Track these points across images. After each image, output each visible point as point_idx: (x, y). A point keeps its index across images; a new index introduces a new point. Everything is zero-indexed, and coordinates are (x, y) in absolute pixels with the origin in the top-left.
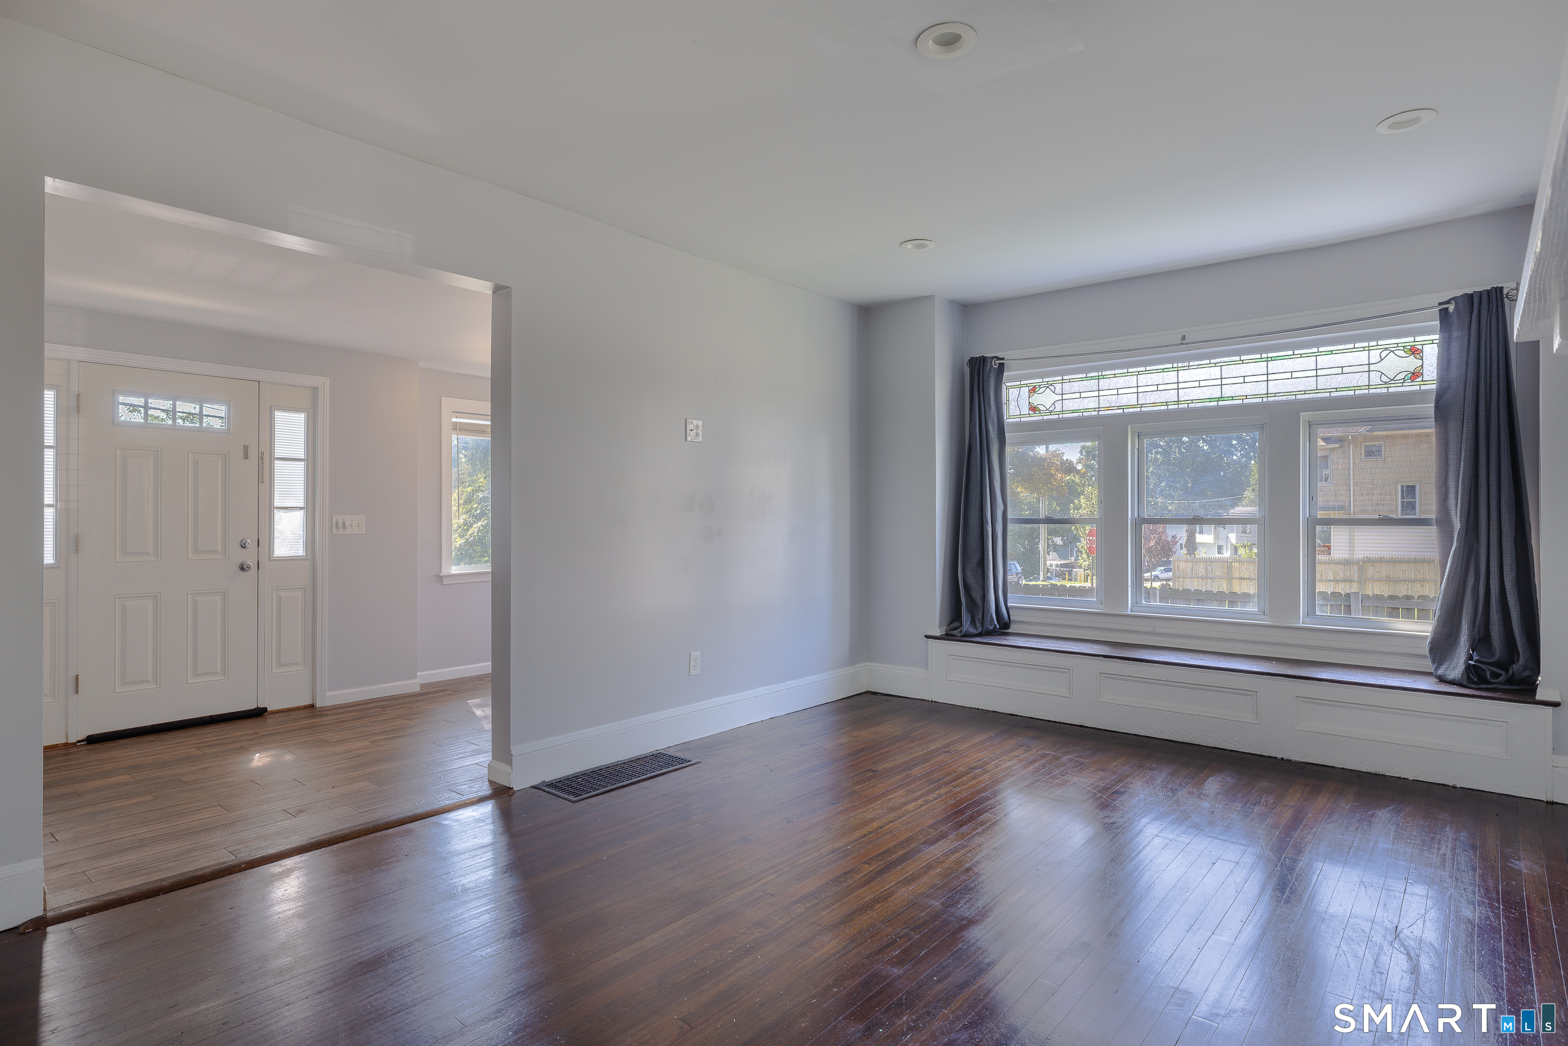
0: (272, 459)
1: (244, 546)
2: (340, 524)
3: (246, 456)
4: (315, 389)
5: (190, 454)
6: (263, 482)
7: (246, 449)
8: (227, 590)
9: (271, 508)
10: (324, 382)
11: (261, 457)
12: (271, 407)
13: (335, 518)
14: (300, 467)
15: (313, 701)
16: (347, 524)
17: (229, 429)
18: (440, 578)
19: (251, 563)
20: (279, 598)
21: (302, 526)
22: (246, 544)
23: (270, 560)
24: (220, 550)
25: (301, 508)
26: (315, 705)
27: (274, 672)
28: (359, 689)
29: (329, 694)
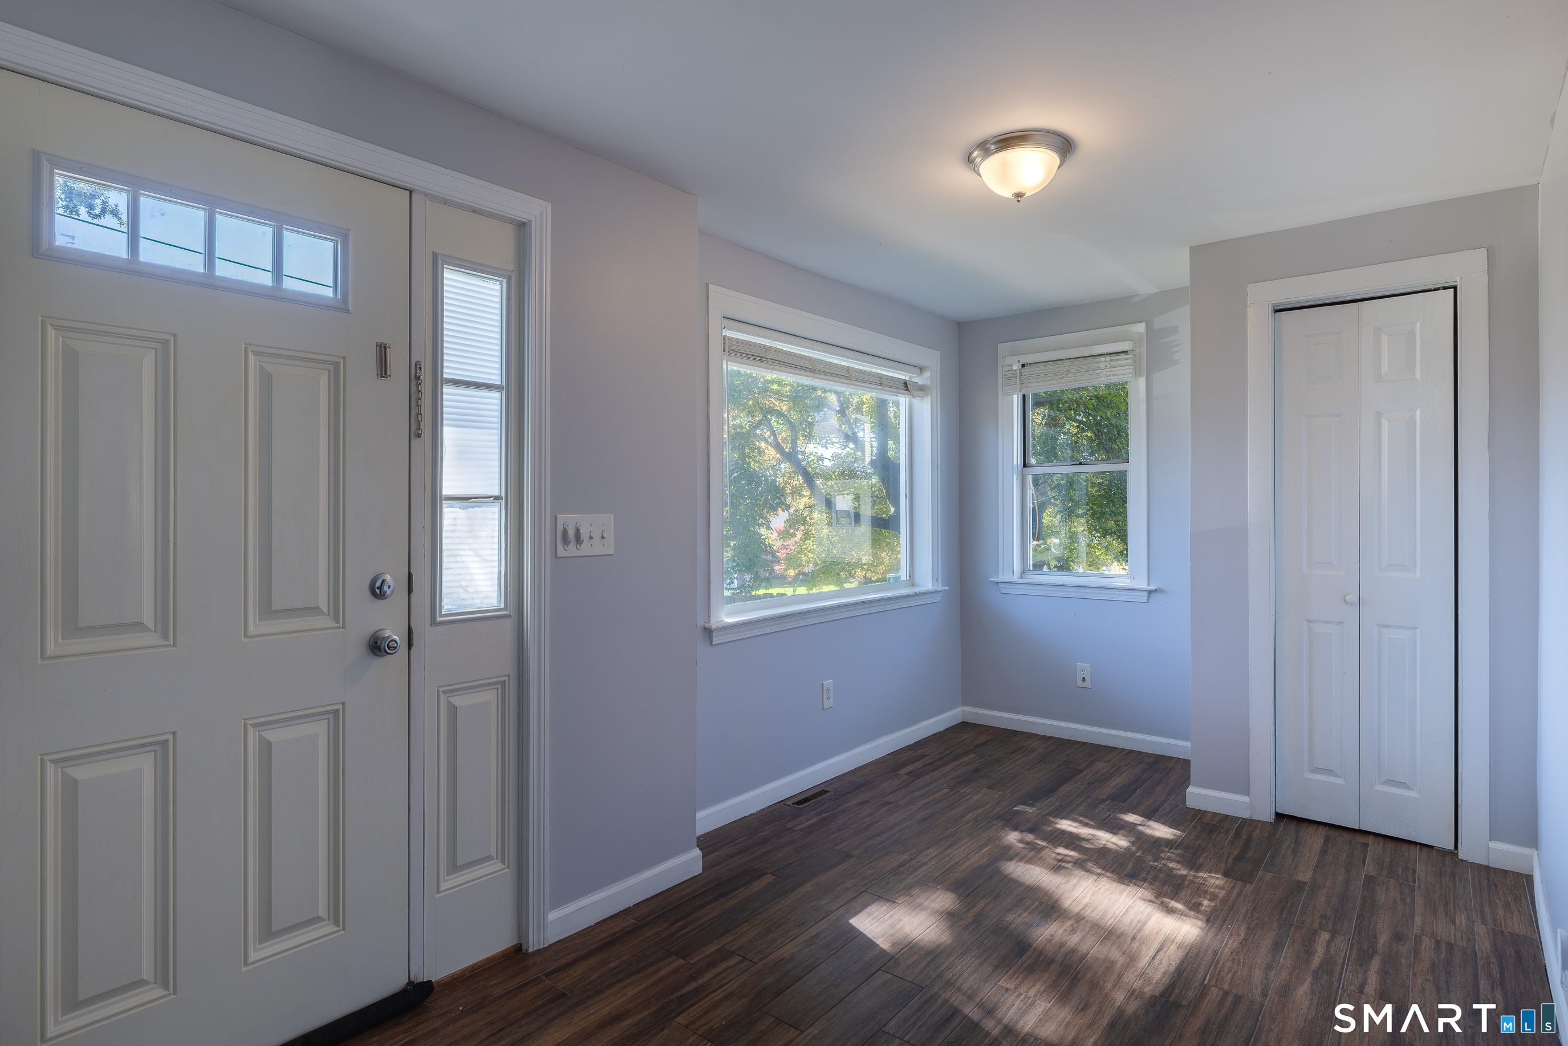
0: (437, 381)
1: (377, 591)
2: (571, 533)
3: (383, 370)
4: (522, 227)
5: (251, 357)
6: (419, 436)
7: (382, 350)
8: (340, 707)
9: (435, 500)
10: (542, 212)
11: (415, 379)
12: (435, 256)
13: (561, 518)
14: (492, 403)
15: (519, 936)
16: (584, 533)
17: (345, 299)
18: (708, 632)
19: (395, 634)
20: (453, 710)
21: (496, 540)
22: (386, 588)
23: (434, 623)
24: (323, 605)
25: (497, 499)
26: (524, 947)
27: (442, 889)
28: (603, 893)
29: (552, 916)
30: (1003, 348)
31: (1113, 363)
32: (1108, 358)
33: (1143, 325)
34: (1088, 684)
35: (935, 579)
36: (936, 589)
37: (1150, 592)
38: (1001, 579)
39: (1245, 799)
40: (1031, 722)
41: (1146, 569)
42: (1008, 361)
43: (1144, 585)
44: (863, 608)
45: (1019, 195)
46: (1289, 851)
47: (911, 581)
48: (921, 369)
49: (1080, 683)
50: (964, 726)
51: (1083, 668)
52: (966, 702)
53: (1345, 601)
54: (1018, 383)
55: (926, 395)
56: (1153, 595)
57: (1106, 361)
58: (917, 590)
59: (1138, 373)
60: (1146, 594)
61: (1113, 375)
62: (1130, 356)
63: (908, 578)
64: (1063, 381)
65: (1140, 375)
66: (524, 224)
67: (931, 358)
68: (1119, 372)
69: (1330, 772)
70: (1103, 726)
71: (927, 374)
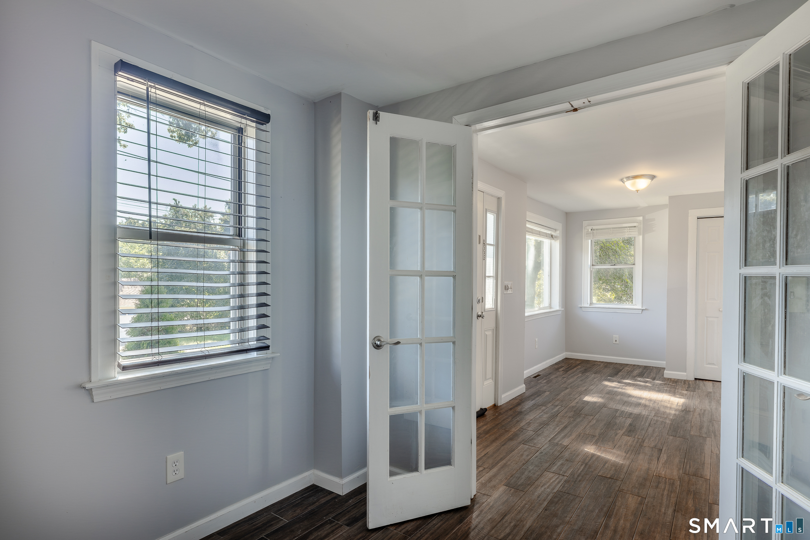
0: (486, 244)
1: (478, 302)
2: (506, 287)
3: (480, 242)
6: (484, 261)
7: (480, 237)
9: (485, 277)
11: (483, 244)
12: (486, 210)
13: (505, 283)
14: (494, 250)
15: (495, 402)
16: (508, 287)
19: (480, 313)
20: (486, 336)
21: (493, 289)
22: (479, 300)
23: (485, 310)
25: (494, 277)
26: (496, 405)
27: (484, 385)
28: (509, 393)
29: (503, 396)
30: (585, 223)
31: (630, 230)
32: (628, 229)
33: (642, 217)
34: (617, 342)
35: (560, 306)
36: (560, 309)
37: (643, 310)
38: (583, 306)
39: (685, 374)
40: (594, 357)
41: (641, 302)
42: (588, 227)
43: (641, 308)
44: (544, 315)
45: (637, 191)
46: (703, 386)
47: (550, 307)
48: (556, 230)
49: (614, 342)
50: (566, 359)
51: (616, 337)
52: (567, 350)
53: (720, 311)
54: (592, 236)
55: (557, 240)
56: (643, 311)
57: (627, 230)
58: (552, 310)
59: (640, 234)
60: (641, 310)
61: (630, 234)
62: (637, 228)
63: (549, 305)
64: (610, 236)
65: (640, 235)
66: (499, 198)
67: (559, 226)
68: (632, 234)
69: (713, 364)
70: (623, 357)
71: (558, 232)
